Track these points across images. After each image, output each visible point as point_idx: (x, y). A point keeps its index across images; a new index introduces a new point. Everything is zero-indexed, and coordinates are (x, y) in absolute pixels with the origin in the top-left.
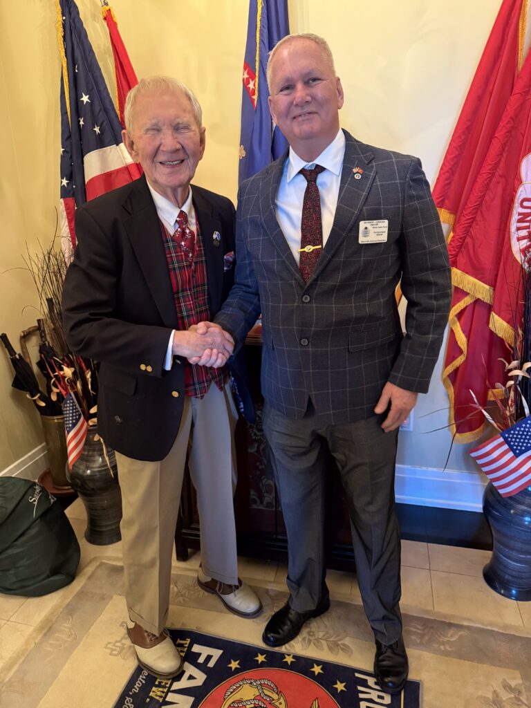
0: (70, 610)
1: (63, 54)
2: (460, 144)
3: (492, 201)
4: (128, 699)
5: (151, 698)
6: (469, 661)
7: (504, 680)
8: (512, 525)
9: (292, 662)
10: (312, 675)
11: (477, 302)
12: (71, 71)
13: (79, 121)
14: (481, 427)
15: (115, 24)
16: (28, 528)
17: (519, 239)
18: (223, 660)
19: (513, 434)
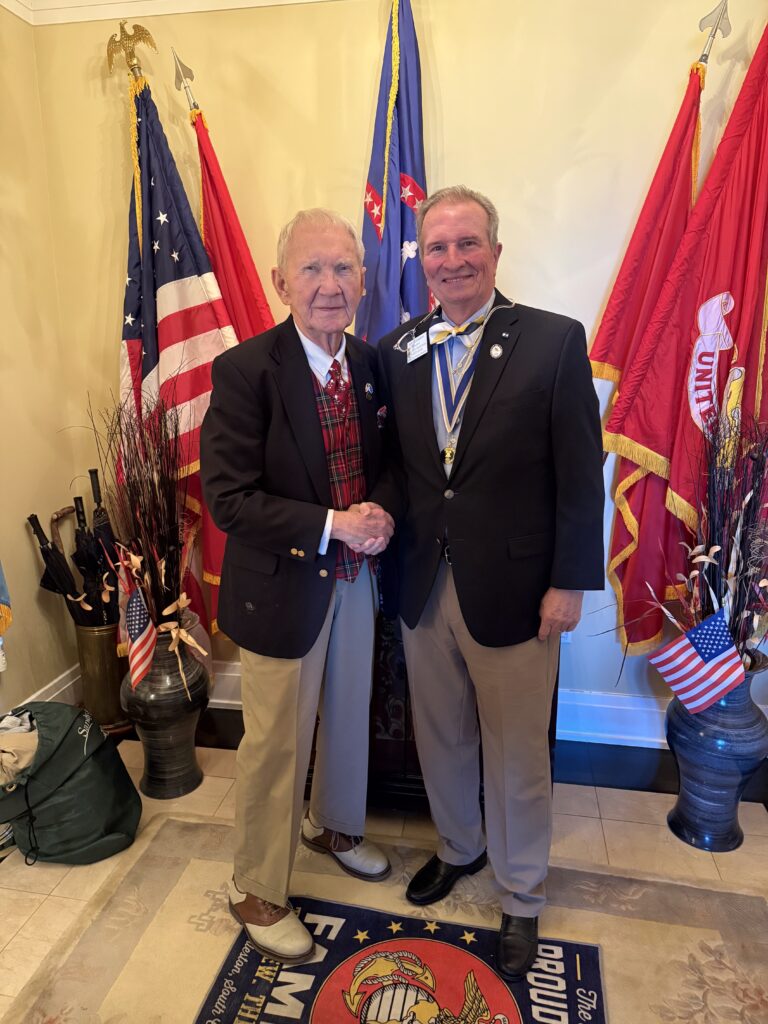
0: (134, 879)
1: (136, 163)
2: (627, 287)
3: (665, 355)
4: (227, 981)
5: (258, 978)
6: (657, 921)
7: (702, 941)
8: (702, 750)
9: (435, 930)
10: (463, 944)
11: (650, 476)
12: (146, 185)
13: (153, 245)
14: (659, 634)
15: (206, 131)
16: (78, 769)
17: (699, 401)
18: (347, 932)
19: (701, 634)
